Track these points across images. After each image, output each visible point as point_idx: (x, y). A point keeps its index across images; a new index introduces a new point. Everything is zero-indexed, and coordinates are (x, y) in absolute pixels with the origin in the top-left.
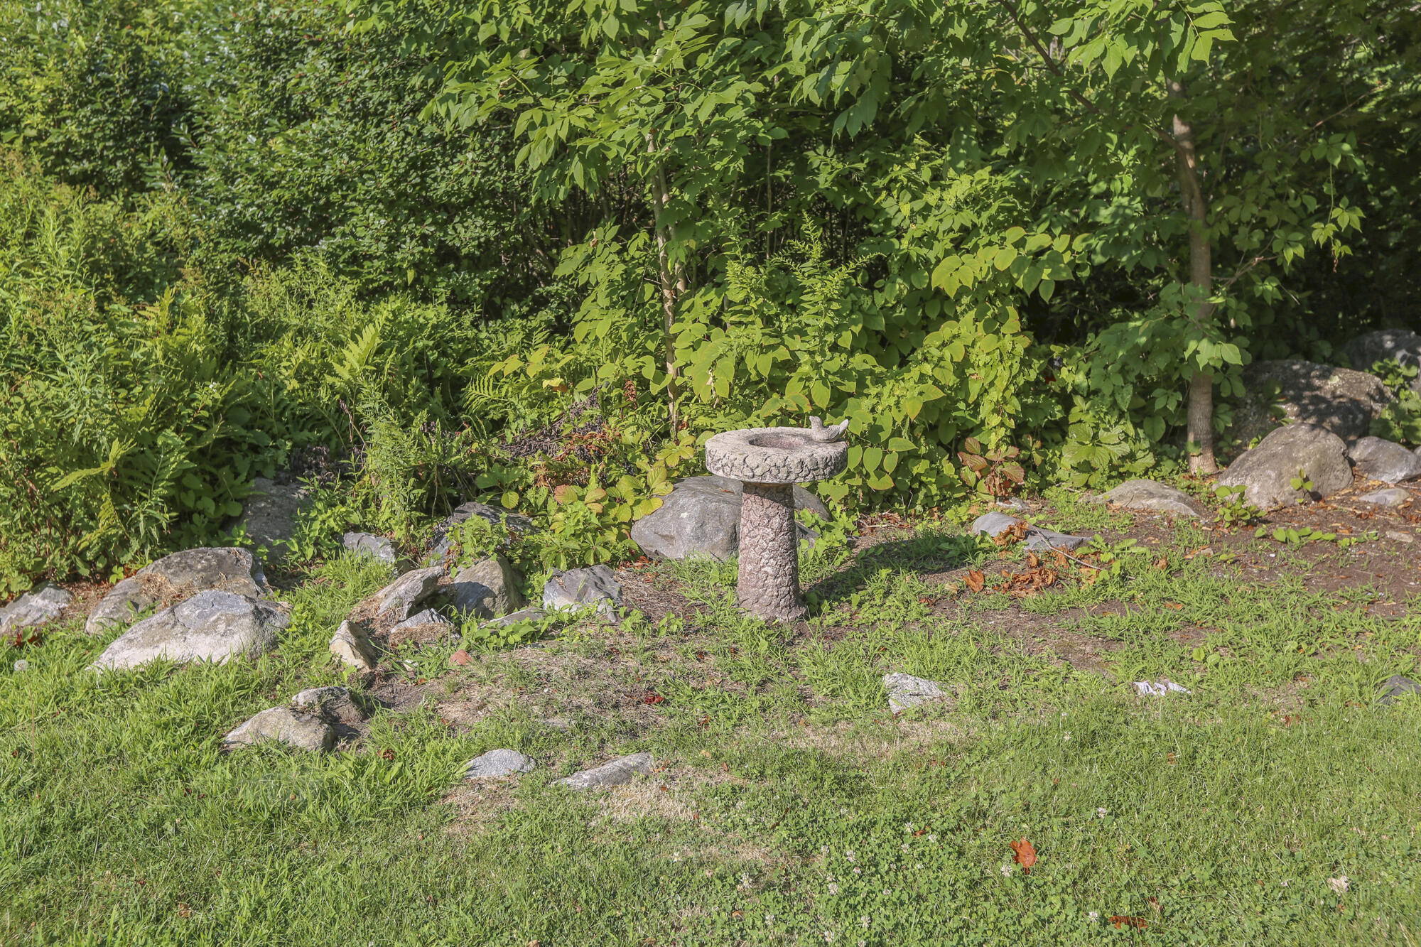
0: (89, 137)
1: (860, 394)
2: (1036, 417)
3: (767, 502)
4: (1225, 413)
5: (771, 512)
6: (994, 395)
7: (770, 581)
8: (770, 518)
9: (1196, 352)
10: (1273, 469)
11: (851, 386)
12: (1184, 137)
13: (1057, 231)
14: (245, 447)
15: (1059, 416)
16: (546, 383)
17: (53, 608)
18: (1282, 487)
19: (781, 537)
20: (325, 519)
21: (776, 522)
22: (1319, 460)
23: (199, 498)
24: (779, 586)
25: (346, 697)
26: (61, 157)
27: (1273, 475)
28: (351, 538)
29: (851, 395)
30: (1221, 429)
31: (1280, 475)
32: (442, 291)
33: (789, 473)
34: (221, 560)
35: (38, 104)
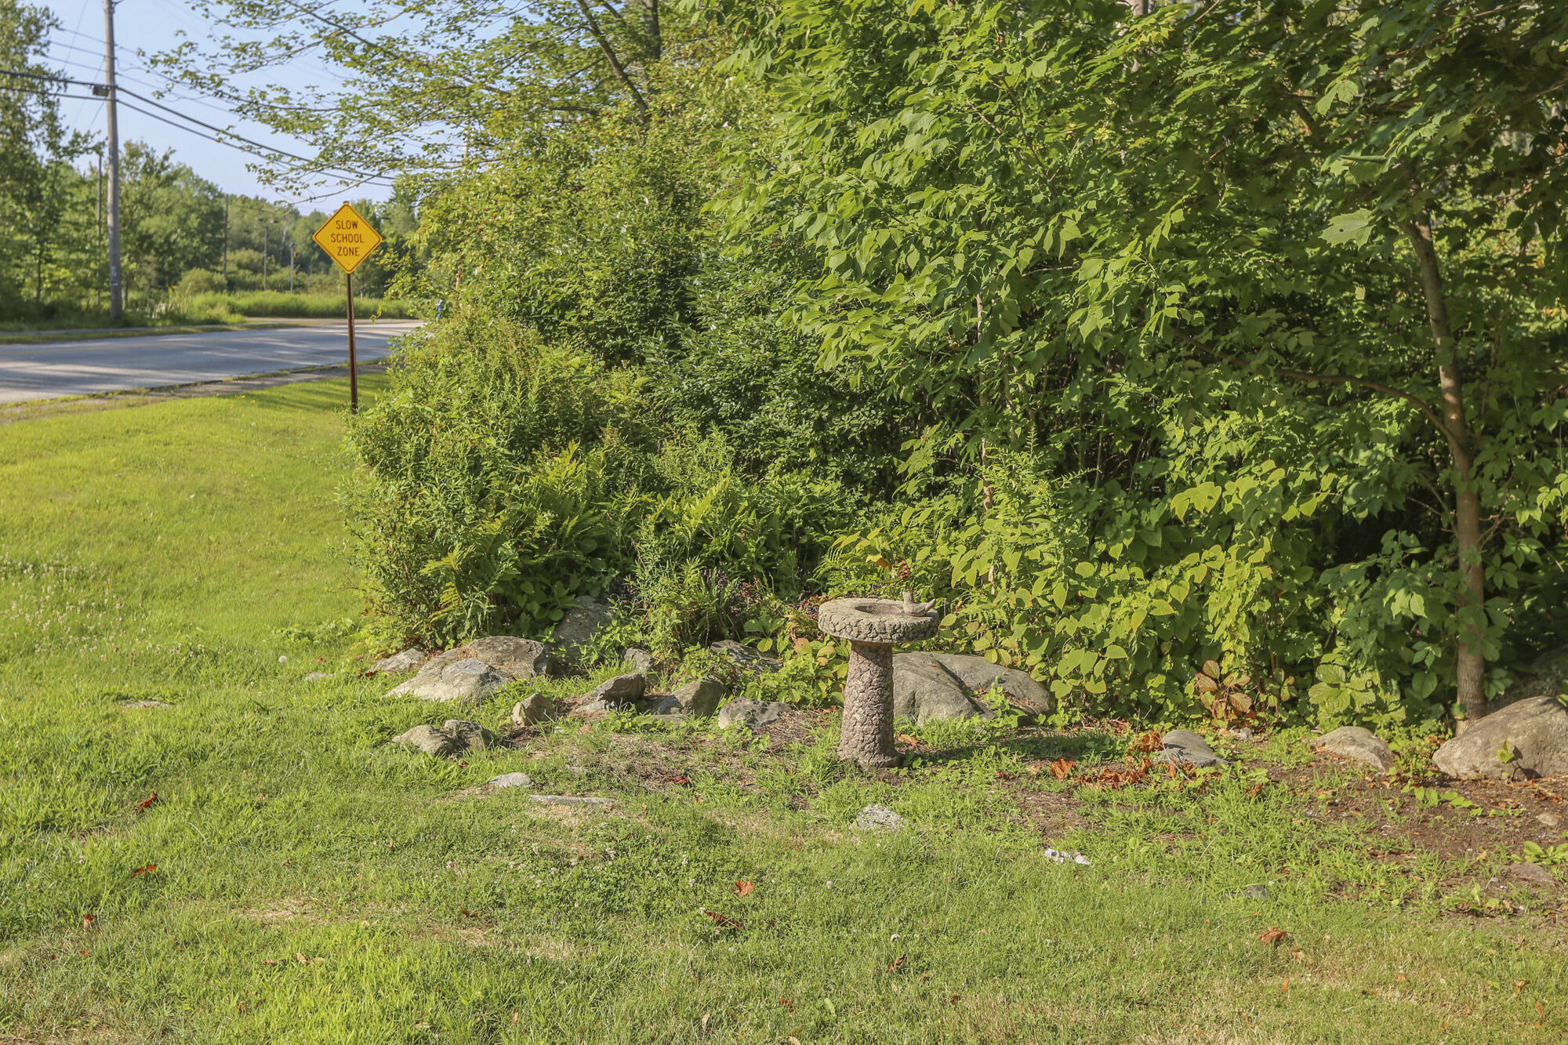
0: (620, 317)
1: (1100, 599)
2: (1294, 653)
3: (861, 658)
4: (1500, 679)
5: (864, 667)
6: (1229, 621)
7: (858, 726)
8: (862, 672)
9: (1393, 599)
10: (1481, 737)
11: (1091, 592)
12: (1448, 390)
13: (1323, 470)
14: (583, 569)
15: (1317, 654)
16: (870, 557)
17: (407, 661)
18: (1487, 756)
19: (869, 691)
20: (615, 634)
21: (867, 676)
22: (1535, 737)
23: (529, 601)
24: (865, 733)
25: (479, 732)
26: (603, 334)
27: (1479, 742)
28: (630, 652)
29: (1092, 601)
30: (1491, 695)
31: (1487, 744)
32: (833, 468)
33: (859, 632)
34: (518, 647)
35: (593, 291)
